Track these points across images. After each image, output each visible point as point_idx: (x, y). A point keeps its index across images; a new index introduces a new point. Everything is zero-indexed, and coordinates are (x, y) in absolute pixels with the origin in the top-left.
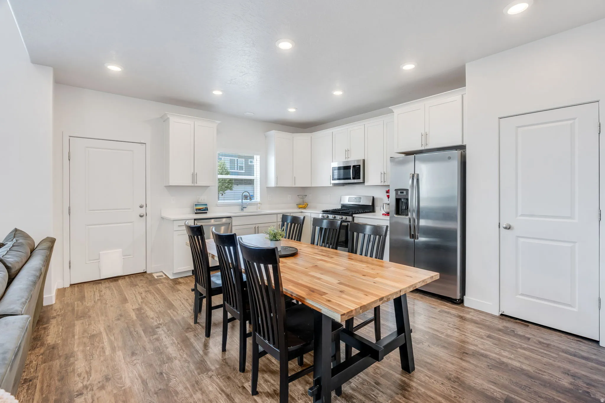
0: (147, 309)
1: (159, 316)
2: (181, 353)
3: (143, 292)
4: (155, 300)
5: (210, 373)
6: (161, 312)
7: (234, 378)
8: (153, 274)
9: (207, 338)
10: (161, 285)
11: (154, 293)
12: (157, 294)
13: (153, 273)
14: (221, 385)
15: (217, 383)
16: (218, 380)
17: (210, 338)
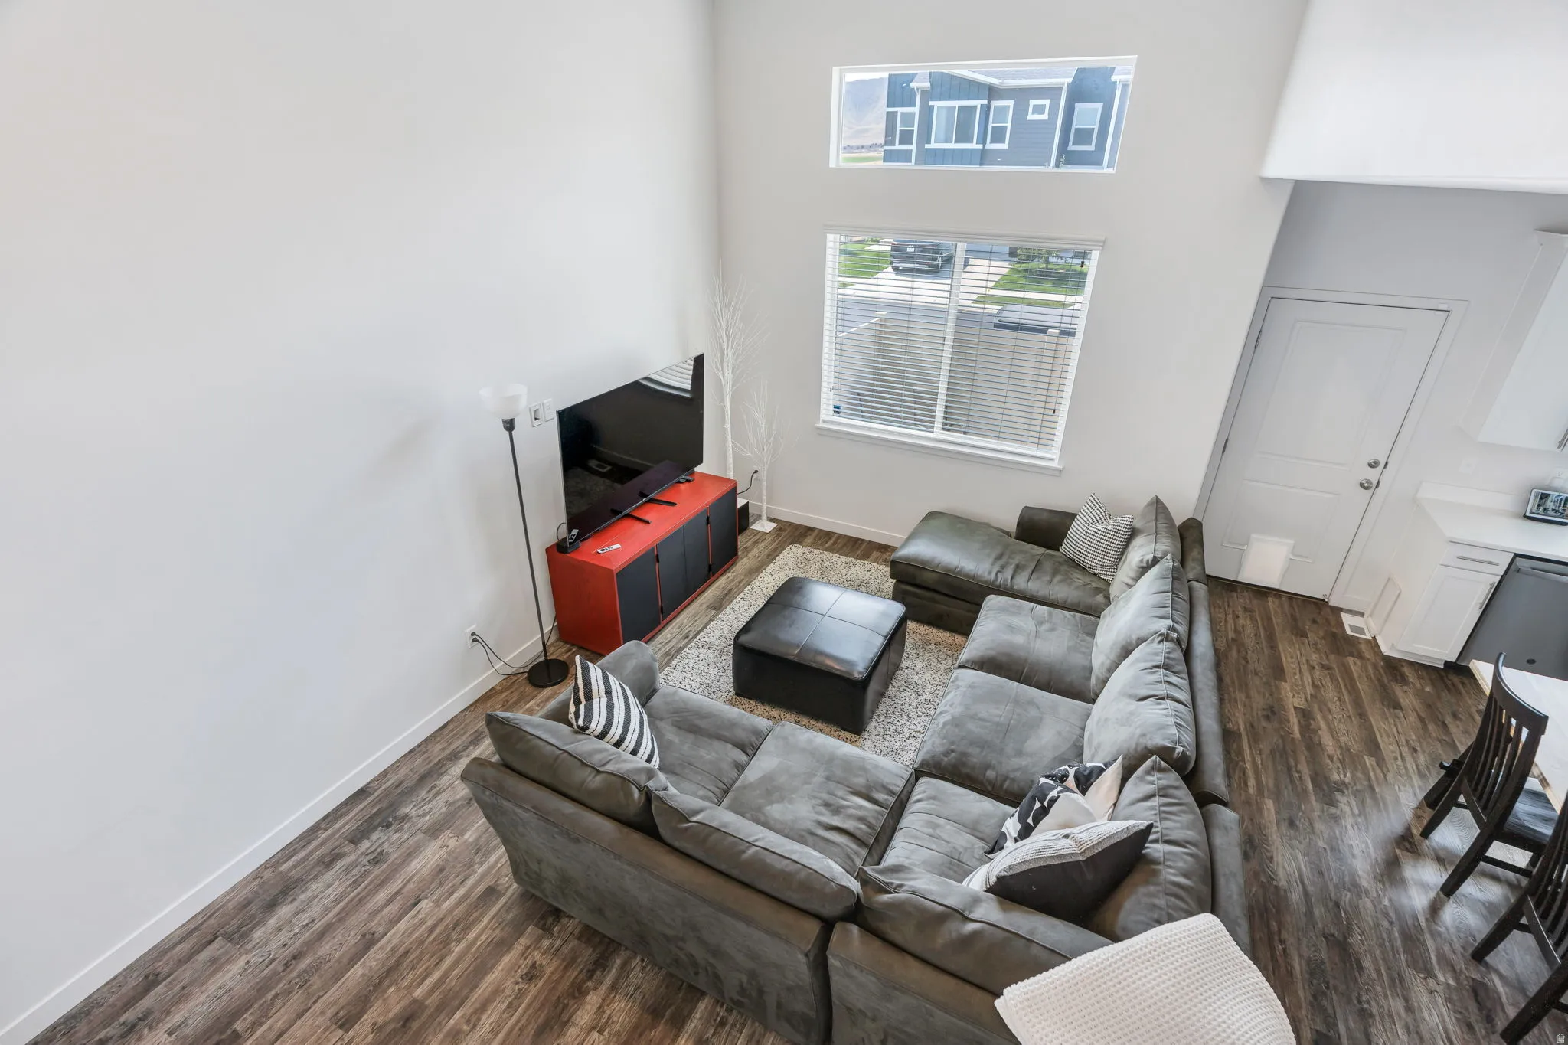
0: (1322, 724)
1: (1344, 759)
2: (1379, 889)
3: (1316, 667)
4: (1341, 705)
5: (1431, 983)
6: (1349, 750)
7: (1484, 1038)
8: (1342, 614)
9: (1442, 896)
10: (1359, 662)
11: (1340, 680)
12: (1347, 688)
13: (1341, 610)
14: (1450, 1027)
15: (1442, 1015)
16: (1444, 1010)
17: (1451, 901)
